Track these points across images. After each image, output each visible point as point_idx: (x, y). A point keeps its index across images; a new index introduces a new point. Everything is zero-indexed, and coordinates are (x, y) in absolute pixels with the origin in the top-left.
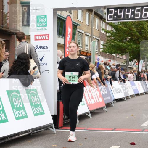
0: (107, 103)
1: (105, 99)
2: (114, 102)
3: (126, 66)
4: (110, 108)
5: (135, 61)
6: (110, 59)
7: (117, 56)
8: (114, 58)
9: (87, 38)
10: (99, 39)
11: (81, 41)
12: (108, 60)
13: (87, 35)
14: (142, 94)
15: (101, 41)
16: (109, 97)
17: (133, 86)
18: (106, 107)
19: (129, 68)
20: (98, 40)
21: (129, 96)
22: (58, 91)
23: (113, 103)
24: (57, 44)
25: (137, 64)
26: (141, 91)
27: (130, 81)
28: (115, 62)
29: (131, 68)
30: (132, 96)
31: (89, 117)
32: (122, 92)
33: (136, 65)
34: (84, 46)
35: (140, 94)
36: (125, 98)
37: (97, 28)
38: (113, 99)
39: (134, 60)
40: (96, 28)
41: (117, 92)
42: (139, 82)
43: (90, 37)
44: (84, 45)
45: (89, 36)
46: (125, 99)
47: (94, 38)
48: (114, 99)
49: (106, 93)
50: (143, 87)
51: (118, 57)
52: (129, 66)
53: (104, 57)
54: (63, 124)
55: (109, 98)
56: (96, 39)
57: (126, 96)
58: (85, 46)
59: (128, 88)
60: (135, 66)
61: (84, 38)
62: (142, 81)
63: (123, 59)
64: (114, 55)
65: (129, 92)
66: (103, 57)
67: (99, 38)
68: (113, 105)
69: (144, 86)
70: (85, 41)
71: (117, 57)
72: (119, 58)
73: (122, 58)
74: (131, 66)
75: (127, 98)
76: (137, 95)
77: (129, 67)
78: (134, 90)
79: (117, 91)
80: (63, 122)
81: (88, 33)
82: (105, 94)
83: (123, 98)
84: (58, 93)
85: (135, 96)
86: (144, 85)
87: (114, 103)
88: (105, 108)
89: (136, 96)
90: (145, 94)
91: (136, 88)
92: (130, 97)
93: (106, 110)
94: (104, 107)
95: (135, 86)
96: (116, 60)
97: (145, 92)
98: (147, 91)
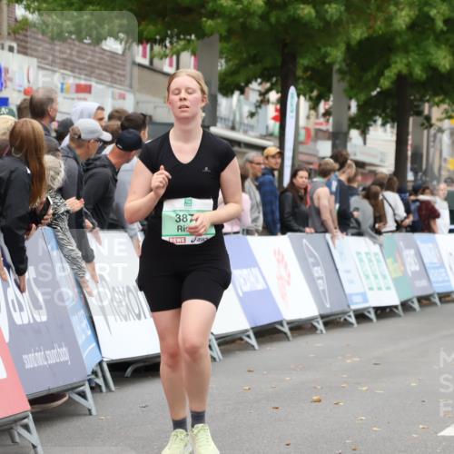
1: (33, 360)
2: (100, 381)
5: (262, 95)
7: (140, 59)
8: (111, 70)
14: (302, 328)
17: (240, 273)
18: (30, 421)
23: (87, 388)
25: (275, 118)
26: (298, 304)
28: (122, 97)
30: (231, 342)
33: (272, 123)
35: (286, 329)
38: (91, 365)
39: (255, 85)
42: (283, 242)
48: (100, 364)
49: (42, 317)
51: (146, 62)
53: (41, 59)
55: (60, 354)
60: (264, 133)
62: (307, 238)
66: (34, 61)
68: (90, 402)
69: (318, 271)
72: (151, 68)
73: (172, 70)
74: (233, 128)
76: (268, 333)
78: (247, 300)
82: (34, 328)
85: (253, 341)
86: (317, 264)
87: (95, 388)
88: (26, 427)
89: (259, 343)
90: (320, 326)
91: (260, 286)
92: (216, 352)
93: (33, 437)
94: (17, 420)
95: (255, 270)
96: (131, 86)
97: (322, 317)
98: (337, 309)
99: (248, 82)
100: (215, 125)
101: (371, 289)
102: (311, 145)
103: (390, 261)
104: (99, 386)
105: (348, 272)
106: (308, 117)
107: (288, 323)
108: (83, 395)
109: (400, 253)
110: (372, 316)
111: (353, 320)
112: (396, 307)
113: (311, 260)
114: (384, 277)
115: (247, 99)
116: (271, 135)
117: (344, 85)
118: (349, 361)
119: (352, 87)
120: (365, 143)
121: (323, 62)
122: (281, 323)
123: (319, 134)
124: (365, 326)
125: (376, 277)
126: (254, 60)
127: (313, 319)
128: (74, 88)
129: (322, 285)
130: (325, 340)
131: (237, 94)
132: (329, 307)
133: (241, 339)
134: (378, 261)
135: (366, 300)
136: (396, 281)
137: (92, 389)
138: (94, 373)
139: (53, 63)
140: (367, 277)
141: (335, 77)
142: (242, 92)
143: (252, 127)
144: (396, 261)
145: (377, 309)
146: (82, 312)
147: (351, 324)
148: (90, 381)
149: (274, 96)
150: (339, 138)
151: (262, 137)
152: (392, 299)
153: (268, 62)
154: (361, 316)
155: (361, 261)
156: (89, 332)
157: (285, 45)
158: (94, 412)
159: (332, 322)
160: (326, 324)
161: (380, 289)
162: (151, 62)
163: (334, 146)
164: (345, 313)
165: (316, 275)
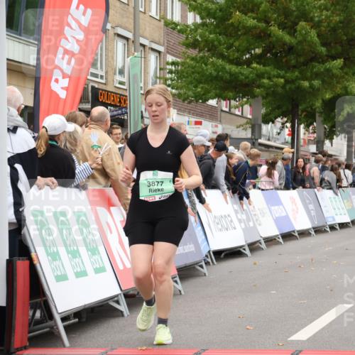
0: (182, 263)
2: (209, 260)
3: (252, 139)
4: (193, 283)
5: (283, 124)
6: (201, 115)
7: (224, 109)
8: (213, 115)
9: (120, 44)
10: (161, 49)
11: (101, 55)
12: (193, 119)
13: (119, 35)
14: (304, 234)
15: (168, 56)
16: (192, 246)
17: (274, 208)
18: (178, 279)
19: (263, 148)
20: (159, 52)
21: (259, 242)
22: (10, 224)
23: (203, 263)
24: (5, 61)
25: (289, 135)
26: (302, 222)
27: (262, 190)
28: (216, 126)
29: (272, 147)
30: (270, 241)
31: (122, 312)
32: (235, 228)
33: (287, 137)
34: (111, 73)
35: (296, 234)
36: (247, 248)
37: (153, 13)
38: (205, 252)
39: (279, 119)
40: (150, 11)
41: (220, 226)
42: (293, 193)
43: (130, 42)
44: (109, 69)
45: (127, 39)
46: (247, 252)
47: (144, 46)
48: (209, 252)
50: (308, 212)
51: (227, 110)
52: (260, 141)
53: (179, 110)
54: (30, 339)
55: (190, 248)
56: (153, 50)
57: (250, 241)
58: (115, 74)
59: (258, 212)
60: (284, 141)
61: (110, 47)
62: (305, 192)
63: (242, 116)
64: (212, 102)
65: (259, 228)
66: (176, 111)
67: (163, 45)
68: (205, 270)
69: (311, 207)
70: (113, 58)
71: (222, 111)
72: (230, 113)
73: (240, 114)
74: (269, 140)
75: (254, 247)
76: (288, 236)
77: (260, 144)
78: (278, 221)
79: (218, 224)
80: (29, 333)
81: (125, 29)
83: (241, 247)
84: (10, 232)
85: (281, 240)
86: (311, 203)
87: (207, 263)
88: (176, 282)
89: (284, 241)
90: (313, 233)
91: (284, 214)
92: (263, 245)
93: (179, 287)
95: (281, 207)
96: (220, 121)
97: (314, 228)
98: (321, 224)
99: (276, 118)
100: (260, 138)
101: (336, 215)
102: (306, 147)
103: (345, 201)
104: (209, 262)
105: (325, 207)
106: (305, 134)
107: (298, 231)
108: (201, 266)
109: (350, 197)
110: (338, 227)
111: (328, 229)
112: (349, 223)
113: (308, 201)
114: (343, 209)
115: (275, 126)
116: (287, 142)
117: (322, 119)
118: (327, 249)
119: (325, 120)
120: (332, 145)
121: (312, 108)
122: (294, 231)
123: (310, 142)
124: (334, 232)
125: (339, 209)
126: (279, 107)
127: (310, 229)
128: (194, 123)
129: (313, 213)
130: (315, 239)
131: (271, 123)
132: (317, 224)
133: (275, 239)
134: (340, 201)
135: (334, 220)
136: (348, 211)
137: (206, 263)
138: (206, 256)
139: (184, 111)
140: (335, 209)
141: (317, 115)
142: (273, 122)
143: (278, 139)
144: (348, 201)
145: (339, 224)
146: (200, 228)
147: (328, 231)
148: (204, 260)
149: (288, 125)
150: (319, 143)
151: (283, 144)
152: (347, 219)
153: (284, 109)
154: (332, 228)
155: (331, 201)
156: (204, 237)
157: (293, 100)
158: (207, 275)
159: (318, 230)
160: (315, 232)
161: (341, 214)
162: (230, 110)
163: (317, 147)
164: (324, 226)
165: (310, 208)
